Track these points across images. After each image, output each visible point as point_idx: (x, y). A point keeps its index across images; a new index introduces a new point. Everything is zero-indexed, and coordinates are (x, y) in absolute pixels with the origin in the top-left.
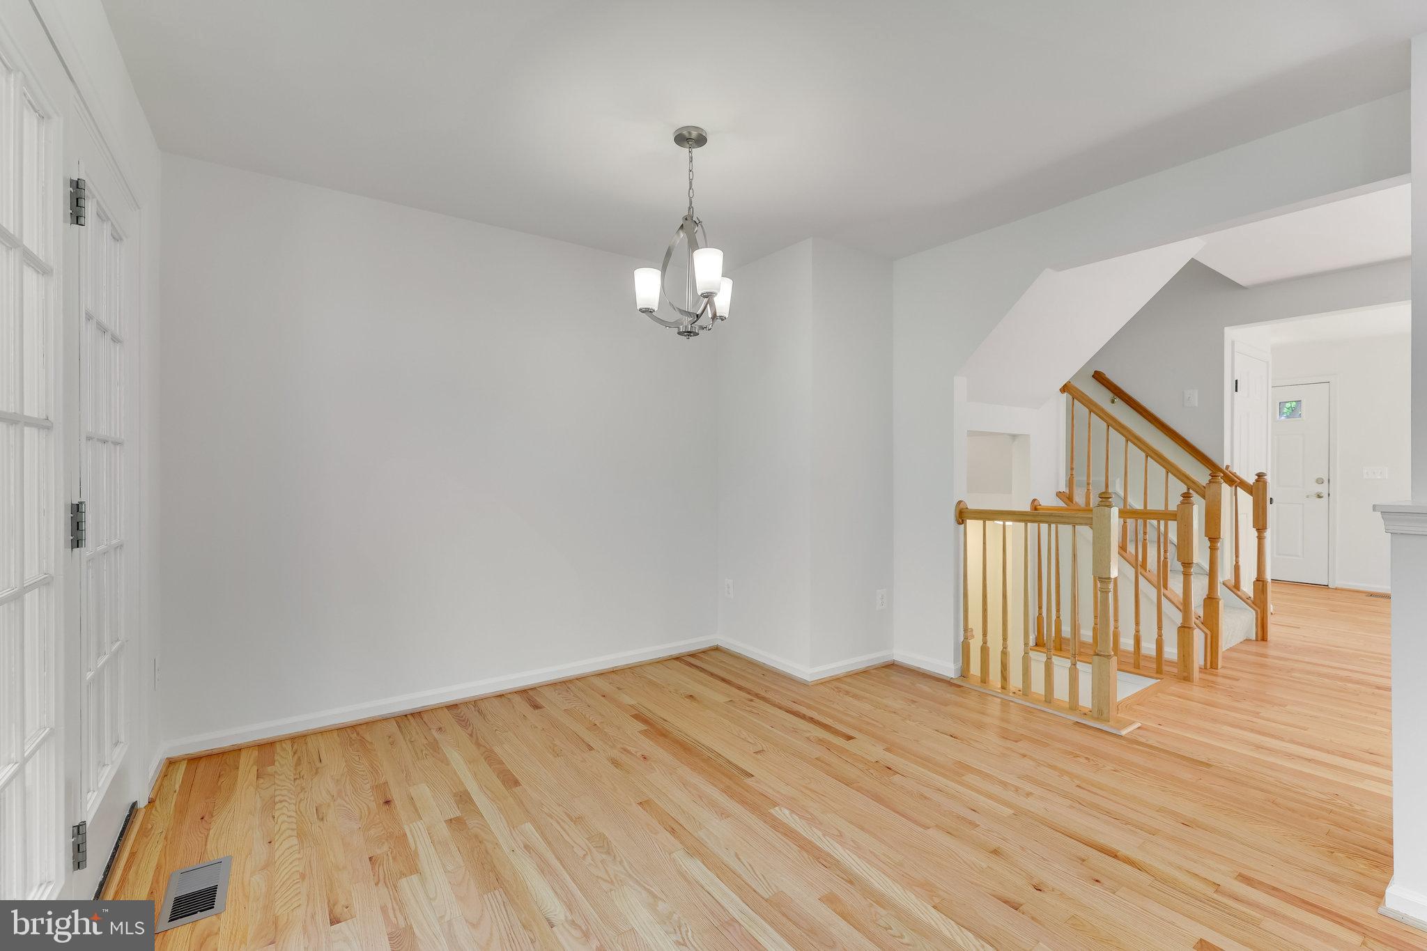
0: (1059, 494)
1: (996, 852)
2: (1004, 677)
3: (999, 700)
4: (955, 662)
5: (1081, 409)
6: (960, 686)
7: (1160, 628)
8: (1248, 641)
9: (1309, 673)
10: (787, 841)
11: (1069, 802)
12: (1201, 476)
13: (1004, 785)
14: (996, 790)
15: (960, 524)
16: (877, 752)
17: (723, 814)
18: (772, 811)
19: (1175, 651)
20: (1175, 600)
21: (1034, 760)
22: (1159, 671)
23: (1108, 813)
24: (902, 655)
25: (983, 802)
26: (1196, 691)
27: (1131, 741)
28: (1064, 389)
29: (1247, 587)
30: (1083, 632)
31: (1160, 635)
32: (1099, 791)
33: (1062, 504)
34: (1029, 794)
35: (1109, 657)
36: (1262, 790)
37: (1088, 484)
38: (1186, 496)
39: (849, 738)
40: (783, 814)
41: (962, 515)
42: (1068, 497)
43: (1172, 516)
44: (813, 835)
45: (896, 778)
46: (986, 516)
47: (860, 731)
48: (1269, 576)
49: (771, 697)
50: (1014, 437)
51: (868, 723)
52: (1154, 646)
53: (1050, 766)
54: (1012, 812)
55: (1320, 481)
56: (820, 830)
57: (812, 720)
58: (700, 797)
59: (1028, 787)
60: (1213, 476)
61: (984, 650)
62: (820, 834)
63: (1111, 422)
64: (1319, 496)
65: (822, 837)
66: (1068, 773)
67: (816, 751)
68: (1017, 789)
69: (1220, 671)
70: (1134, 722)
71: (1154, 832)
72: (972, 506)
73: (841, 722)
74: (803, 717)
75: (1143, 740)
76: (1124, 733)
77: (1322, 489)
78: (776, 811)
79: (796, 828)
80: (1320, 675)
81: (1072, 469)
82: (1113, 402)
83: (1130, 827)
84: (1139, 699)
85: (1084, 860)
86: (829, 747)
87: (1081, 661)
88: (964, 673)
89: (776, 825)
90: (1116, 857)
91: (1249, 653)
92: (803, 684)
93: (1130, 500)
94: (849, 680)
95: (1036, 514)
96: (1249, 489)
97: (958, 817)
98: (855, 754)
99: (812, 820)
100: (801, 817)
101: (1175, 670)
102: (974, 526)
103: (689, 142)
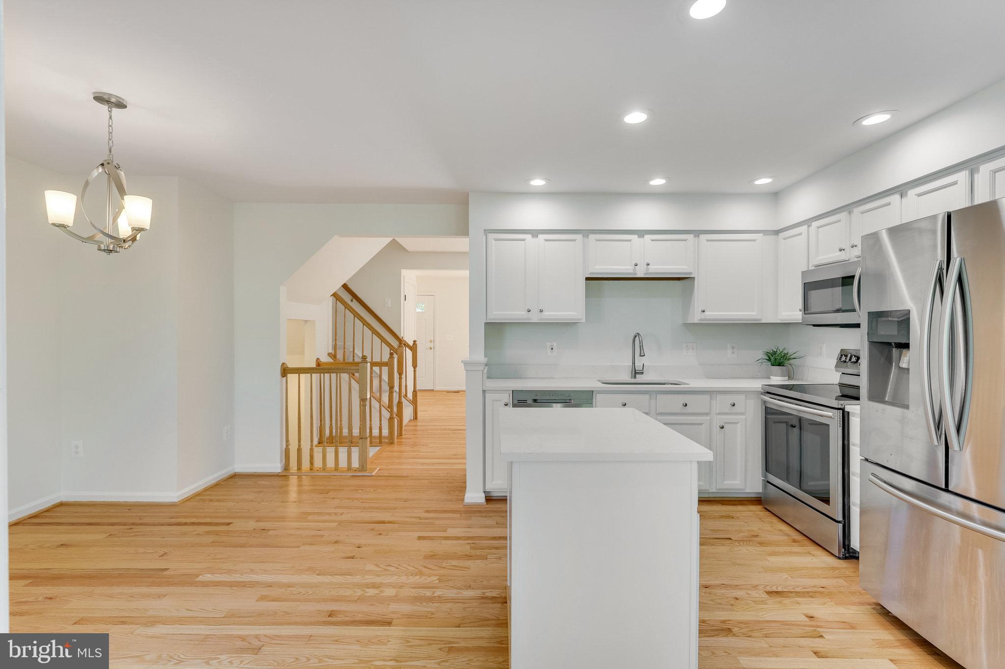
0: (329, 354)
1: (336, 542)
2: (312, 463)
3: (296, 476)
4: (281, 461)
5: (341, 307)
6: (285, 476)
7: (381, 421)
8: (411, 420)
9: (434, 430)
10: (219, 588)
11: (359, 510)
12: (395, 344)
13: (329, 514)
14: (327, 518)
15: (283, 377)
16: (252, 525)
17: (160, 596)
18: (197, 579)
19: (387, 431)
20: (385, 406)
21: (339, 498)
22: (380, 442)
23: (377, 508)
24: (241, 467)
25: (322, 525)
26: (396, 448)
27: (378, 476)
28: (333, 295)
29: (410, 395)
30: (354, 431)
31: (381, 424)
32: (371, 501)
33: (331, 360)
34: (342, 514)
35: (366, 438)
36: (426, 479)
37: (344, 348)
38: (391, 354)
39: (229, 524)
40: (208, 577)
41: (285, 371)
42: (333, 356)
43: (385, 364)
44: (237, 578)
45: (271, 533)
46: (299, 371)
47: (234, 518)
48: (418, 388)
49: (147, 521)
50: (306, 321)
51: (237, 512)
52: (378, 431)
53: (347, 499)
54: (337, 524)
55: (431, 341)
56: (238, 574)
57: (193, 524)
58: (132, 597)
59: (341, 511)
60: (400, 344)
61: (299, 450)
62: (239, 575)
63: (356, 314)
64: (431, 349)
65: (241, 576)
66: (356, 499)
67: (209, 539)
68: (336, 514)
69: (403, 436)
70: (376, 468)
71: (395, 508)
72: (290, 365)
73: (217, 517)
74: (185, 524)
75: (381, 474)
76: (374, 474)
77: (432, 345)
78: (200, 578)
79: (221, 580)
80: (437, 430)
81: (336, 340)
82: (352, 301)
83: (386, 510)
84: (377, 456)
85: (373, 529)
86: (217, 533)
87: (353, 446)
88: (286, 467)
89: (205, 584)
90: (384, 523)
91: (411, 426)
92: (173, 505)
94: (208, 493)
95: (320, 368)
96: (411, 348)
97: (313, 536)
98: (238, 531)
99: (229, 572)
100: (221, 574)
101: (387, 441)
102: (292, 378)
103: (109, 103)
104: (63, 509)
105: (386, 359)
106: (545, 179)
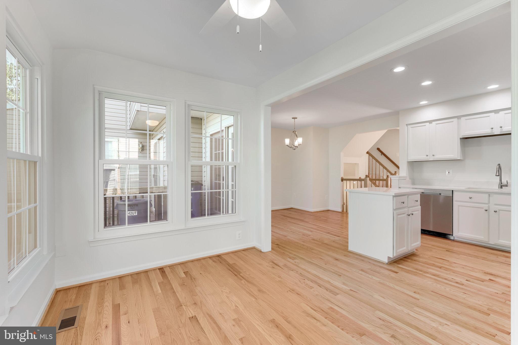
0: (366, 176)
5: (371, 158)
6: (342, 213)
15: (342, 182)
28: (367, 153)
37: (372, 174)
38: (388, 176)
41: (342, 180)
46: (350, 180)
50: (356, 164)
60: (395, 172)
61: (346, 206)
63: (377, 160)
72: (344, 178)
81: (369, 171)
82: (381, 155)
88: (343, 211)
93: (384, 177)
95: (359, 179)
102: (345, 182)
103: (294, 118)
104: (292, 209)
105: (385, 177)
106: (427, 101)
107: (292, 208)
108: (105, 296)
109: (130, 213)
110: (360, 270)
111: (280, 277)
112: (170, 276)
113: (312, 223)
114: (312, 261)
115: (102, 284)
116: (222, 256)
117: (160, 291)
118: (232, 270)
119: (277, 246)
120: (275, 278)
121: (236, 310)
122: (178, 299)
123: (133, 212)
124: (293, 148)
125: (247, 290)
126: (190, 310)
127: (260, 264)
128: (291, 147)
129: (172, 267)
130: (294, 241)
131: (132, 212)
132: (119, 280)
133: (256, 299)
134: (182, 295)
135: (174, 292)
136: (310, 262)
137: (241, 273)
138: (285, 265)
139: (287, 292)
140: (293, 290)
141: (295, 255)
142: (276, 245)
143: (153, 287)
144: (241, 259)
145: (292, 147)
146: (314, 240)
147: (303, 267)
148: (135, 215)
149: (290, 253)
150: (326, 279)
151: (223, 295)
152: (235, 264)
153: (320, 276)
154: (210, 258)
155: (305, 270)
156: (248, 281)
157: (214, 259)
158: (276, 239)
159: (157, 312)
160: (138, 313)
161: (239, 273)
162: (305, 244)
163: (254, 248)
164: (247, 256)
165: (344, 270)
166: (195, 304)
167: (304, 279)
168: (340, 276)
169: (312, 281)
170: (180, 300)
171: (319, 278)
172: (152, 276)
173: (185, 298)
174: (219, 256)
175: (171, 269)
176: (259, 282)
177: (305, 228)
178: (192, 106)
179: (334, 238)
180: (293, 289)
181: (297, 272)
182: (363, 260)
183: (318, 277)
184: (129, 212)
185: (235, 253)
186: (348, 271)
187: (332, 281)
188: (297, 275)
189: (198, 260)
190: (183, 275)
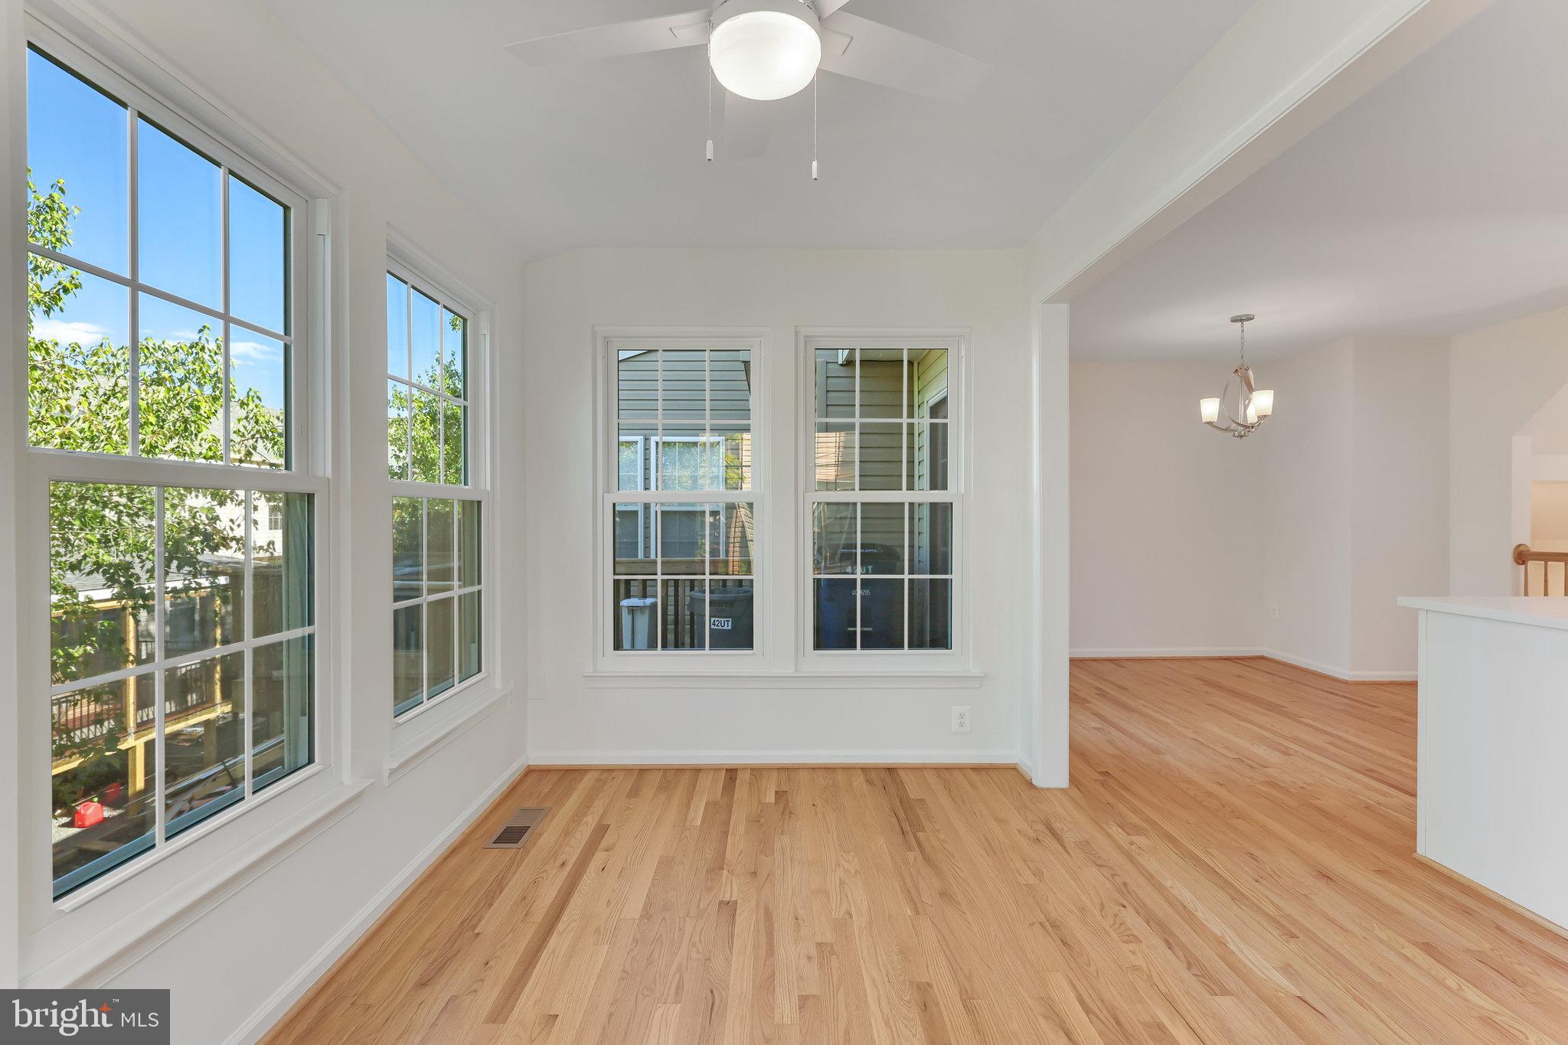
15: (1519, 564)
41: (1522, 557)
46: (1548, 557)
103: (1241, 320)
104: (1262, 661)
107: (1263, 658)
108: (596, 801)
109: (716, 623)
110: (1416, 944)
111: (1038, 874)
112: (741, 791)
113: (1316, 724)
114: (1202, 856)
115: (605, 775)
116: (901, 772)
117: (698, 823)
118: (902, 815)
119: (1102, 778)
120: (1020, 875)
121: (842, 926)
122: (725, 852)
123: (723, 620)
124: (1236, 430)
125: (908, 880)
126: (734, 885)
127: (998, 820)
128: (1227, 430)
129: (758, 772)
130: (1180, 773)
131: (720, 619)
132: (638, 775)
133: (917, 913)
134: (738, 843)
135: (726, 833)
136: (1195, 858)
137: (923, 830)
138: (1085, 846)
139: (1032, 924)
140: (1054, 926)
141: (1148, 820)
142: (1099, 772)
143: (691, 808)
144: (950, 792)
145: (1235, 428)
146: (1273, 784)
147: (1152, 865)
148: (726, 628)
149: (1135, 810)
150: (1218, 928)
151: (833, 873)
152: (922, 800)
153: (1199, 914)
154: (865, 769)
155: (1150, 878)
156: (927, 859)
157: (873, 775)
158: (1114, 756)
159: (666, 863)
160: (630, 857)
161: (917, 826)
162: (1223, 793)
163: (1013, 769)
164: (974, 787)
165: (1332, 921)
166: (755, 873)
167: (1125, 903)
168: (1293, 936)
169: (1150, 919)
170: (728, 854)
171: (1190, 917)
172: (705, 782)
173: (741, 852)
174: (891, 770)
175: (753, 777)
176: (959, 872)
177: (1270, 735)
178: (818, 339)
179: (1385, 794)
180: (1058, 923)
181: (1113, 875)
182: (1467, 911)
183: (1189, 913)
184: (713, 619)
185: (944, 772)
186: (1346, 931)
187: (1234, 944)
188: (1108, 885)
189: (830, 769)
190: (771, 798)
